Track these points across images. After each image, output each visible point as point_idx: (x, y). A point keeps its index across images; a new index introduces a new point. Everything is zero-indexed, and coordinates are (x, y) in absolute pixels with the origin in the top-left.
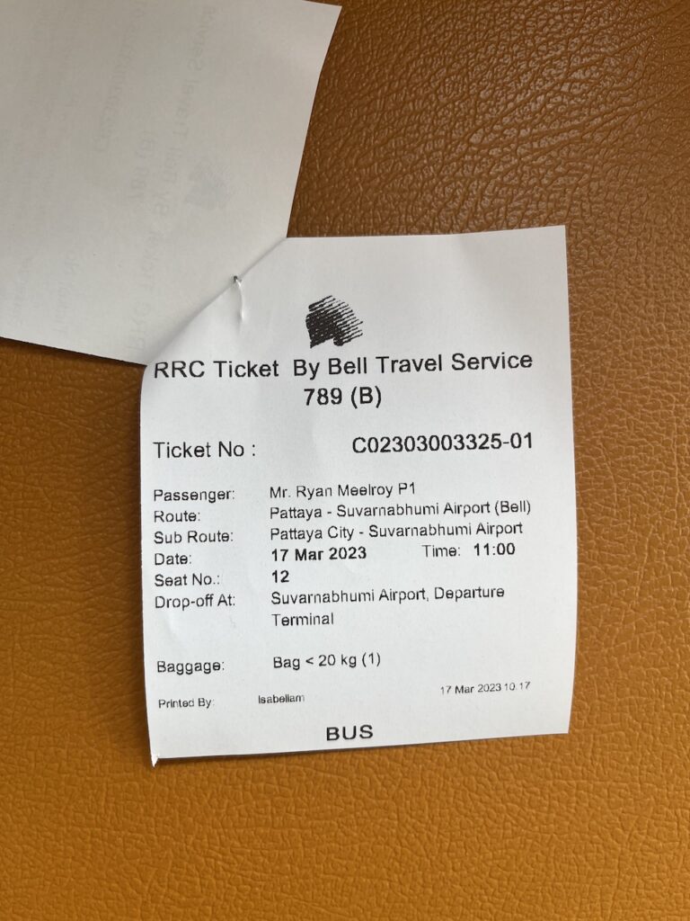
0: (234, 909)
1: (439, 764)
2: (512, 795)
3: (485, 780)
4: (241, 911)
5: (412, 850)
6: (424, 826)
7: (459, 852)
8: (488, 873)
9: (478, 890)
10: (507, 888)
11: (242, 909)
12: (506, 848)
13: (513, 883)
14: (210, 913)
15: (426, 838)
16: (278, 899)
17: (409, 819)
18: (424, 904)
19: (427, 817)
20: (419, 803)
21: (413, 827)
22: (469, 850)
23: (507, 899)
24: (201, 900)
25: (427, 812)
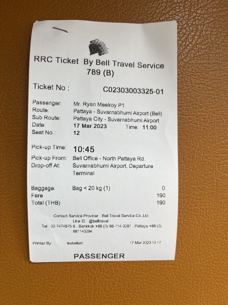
0: (126, 278)
1: (195, 225)
2: (220, 235)
3: (211, 231)
4: (128, 279)
5: (186, 255)
6: (190, 247)
7: (202, 255)
8: (212, 262)
9: (209, 268)
10: (218, 267)
11: (129, 278)
12: (218, 253)
13: (220, 265)
14: (118, 280)
15: (191, 251)
16: (141, 274)
17: (185, 244)
18: (191, 274)
19: (191, 244)
20: (188, 239)
21: (187, 247)
22: (206, 255)
23: (219, 271)
24: (115, 276)
25: (191, 242)
